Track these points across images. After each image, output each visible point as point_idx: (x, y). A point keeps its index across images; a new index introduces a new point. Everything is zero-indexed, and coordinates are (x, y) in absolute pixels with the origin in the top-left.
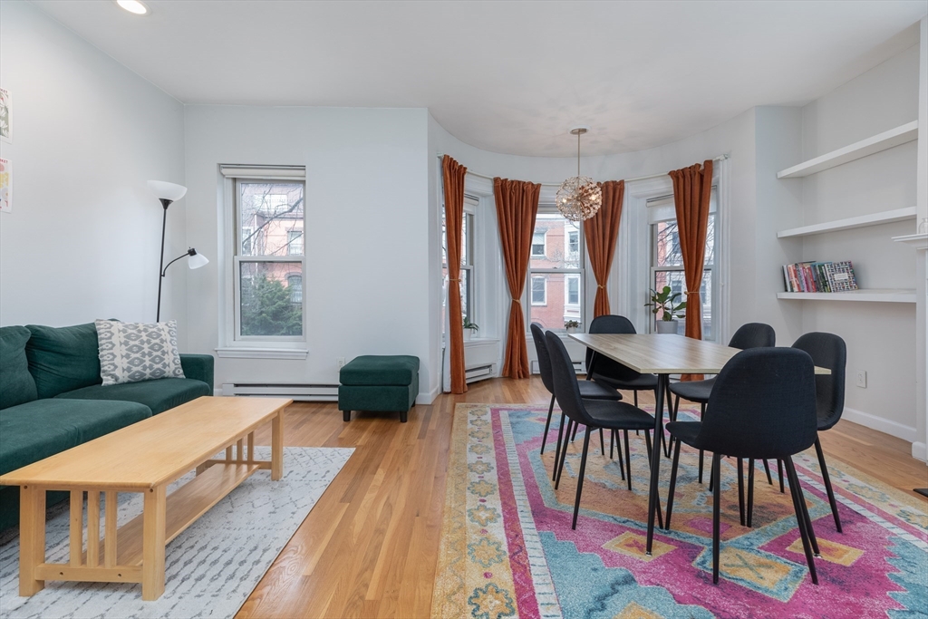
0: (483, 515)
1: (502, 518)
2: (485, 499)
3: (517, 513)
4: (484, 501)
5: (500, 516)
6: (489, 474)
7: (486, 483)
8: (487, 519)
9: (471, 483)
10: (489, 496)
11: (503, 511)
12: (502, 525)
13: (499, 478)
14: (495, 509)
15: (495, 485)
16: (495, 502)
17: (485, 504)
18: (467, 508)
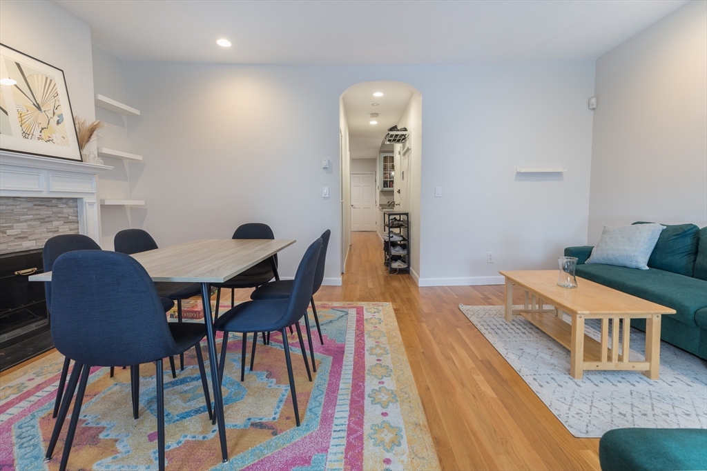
0: (378, 351)
1: (366, 349)
2: (377, 362)
3: (355, 352)
4: (378, 360)
5: (367, 350)
6: (373, 387)
7: (376, 376)
8: (376, 349)
9: (390, 375)
10: (374, 364)
11: (364, 354)
12: (366, 346)
13: (363, 382)
14: (370, 354)
15: (368, 374)
16: (369, 360)
17: (377, 358)
18: (390, 355)
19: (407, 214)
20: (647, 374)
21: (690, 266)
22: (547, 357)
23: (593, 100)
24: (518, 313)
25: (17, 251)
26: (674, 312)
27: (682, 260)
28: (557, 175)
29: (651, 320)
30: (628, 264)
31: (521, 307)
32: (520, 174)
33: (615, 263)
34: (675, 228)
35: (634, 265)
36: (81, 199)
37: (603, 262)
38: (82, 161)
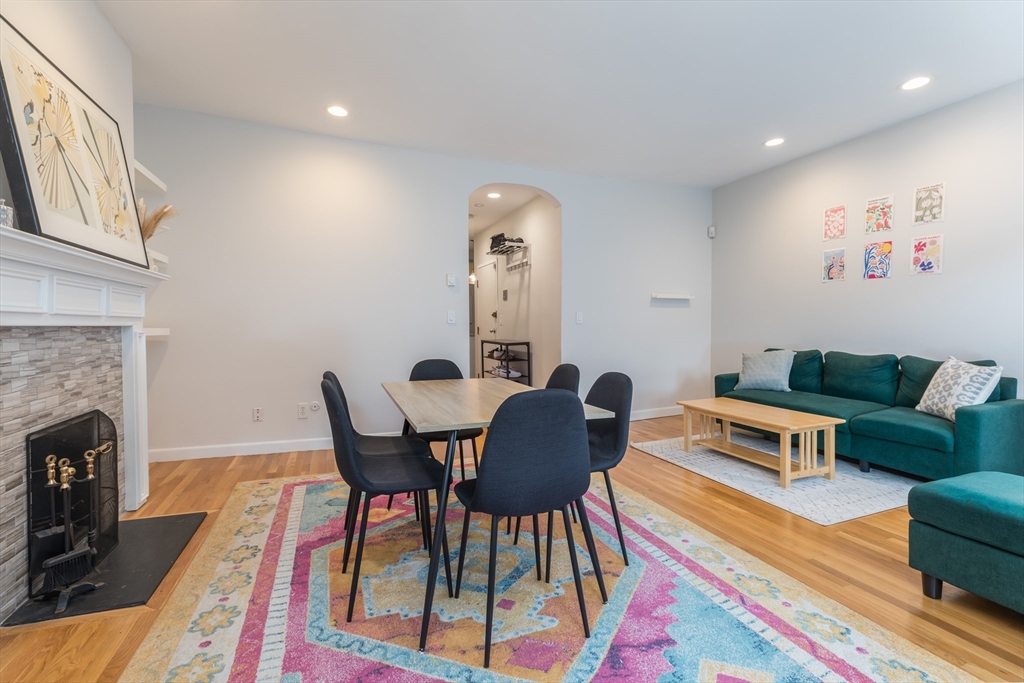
19: (528, 344)
20: (827, 476)
21: (819, 385)
22: (750, 476)
23: (712, 229)
24: (696, 443)
25: (73, 416)
26: (844, 421)
27: (814, 382)
28: (685, 302)
29: (829, 430)
30: (774, 387)
31: (698, 437)
32: (656, 301)
33: (762, 387)
34: (806, 354)
35: (779, 388)
36: (128, 327)
37: (752, 387)
38: (148, 267)
